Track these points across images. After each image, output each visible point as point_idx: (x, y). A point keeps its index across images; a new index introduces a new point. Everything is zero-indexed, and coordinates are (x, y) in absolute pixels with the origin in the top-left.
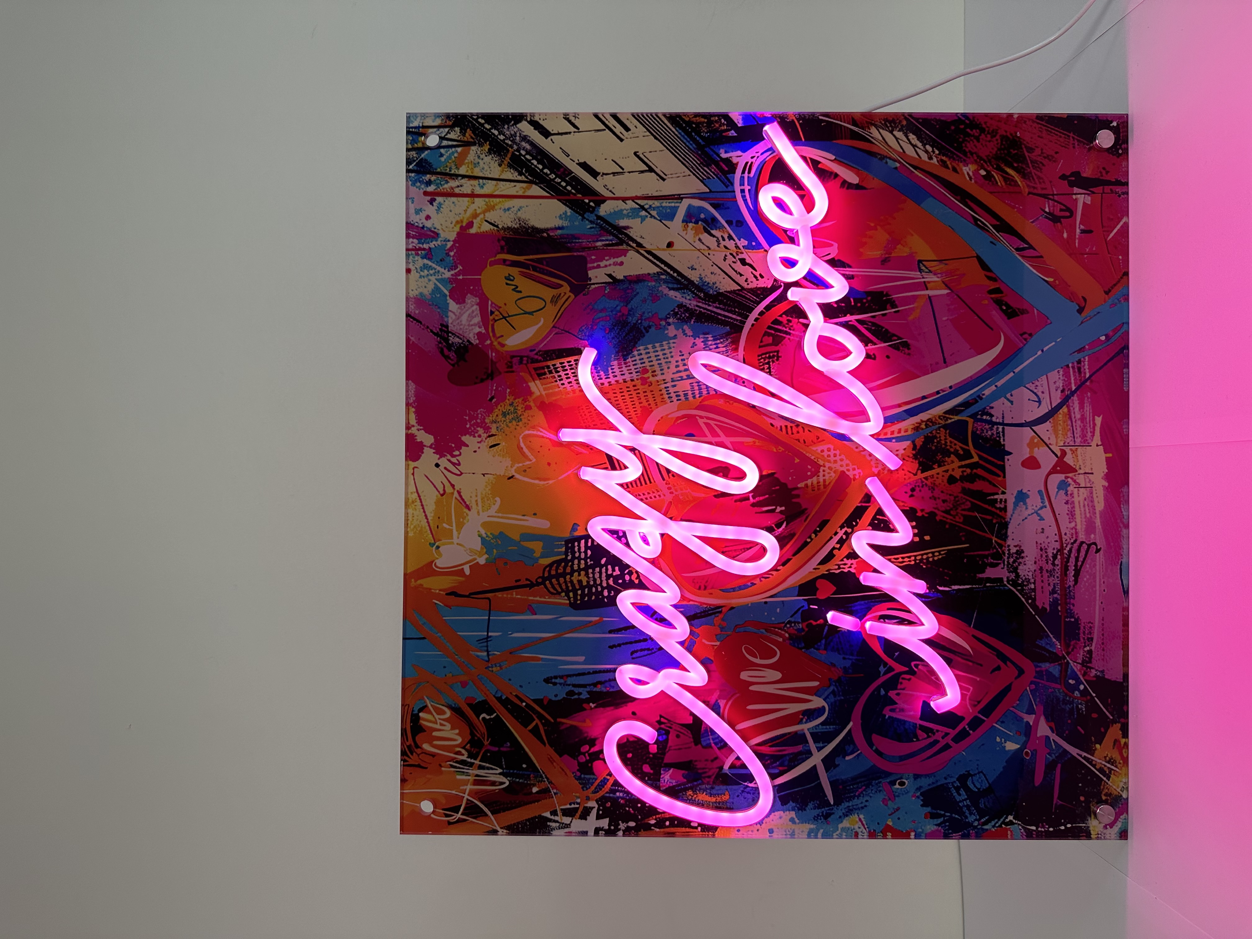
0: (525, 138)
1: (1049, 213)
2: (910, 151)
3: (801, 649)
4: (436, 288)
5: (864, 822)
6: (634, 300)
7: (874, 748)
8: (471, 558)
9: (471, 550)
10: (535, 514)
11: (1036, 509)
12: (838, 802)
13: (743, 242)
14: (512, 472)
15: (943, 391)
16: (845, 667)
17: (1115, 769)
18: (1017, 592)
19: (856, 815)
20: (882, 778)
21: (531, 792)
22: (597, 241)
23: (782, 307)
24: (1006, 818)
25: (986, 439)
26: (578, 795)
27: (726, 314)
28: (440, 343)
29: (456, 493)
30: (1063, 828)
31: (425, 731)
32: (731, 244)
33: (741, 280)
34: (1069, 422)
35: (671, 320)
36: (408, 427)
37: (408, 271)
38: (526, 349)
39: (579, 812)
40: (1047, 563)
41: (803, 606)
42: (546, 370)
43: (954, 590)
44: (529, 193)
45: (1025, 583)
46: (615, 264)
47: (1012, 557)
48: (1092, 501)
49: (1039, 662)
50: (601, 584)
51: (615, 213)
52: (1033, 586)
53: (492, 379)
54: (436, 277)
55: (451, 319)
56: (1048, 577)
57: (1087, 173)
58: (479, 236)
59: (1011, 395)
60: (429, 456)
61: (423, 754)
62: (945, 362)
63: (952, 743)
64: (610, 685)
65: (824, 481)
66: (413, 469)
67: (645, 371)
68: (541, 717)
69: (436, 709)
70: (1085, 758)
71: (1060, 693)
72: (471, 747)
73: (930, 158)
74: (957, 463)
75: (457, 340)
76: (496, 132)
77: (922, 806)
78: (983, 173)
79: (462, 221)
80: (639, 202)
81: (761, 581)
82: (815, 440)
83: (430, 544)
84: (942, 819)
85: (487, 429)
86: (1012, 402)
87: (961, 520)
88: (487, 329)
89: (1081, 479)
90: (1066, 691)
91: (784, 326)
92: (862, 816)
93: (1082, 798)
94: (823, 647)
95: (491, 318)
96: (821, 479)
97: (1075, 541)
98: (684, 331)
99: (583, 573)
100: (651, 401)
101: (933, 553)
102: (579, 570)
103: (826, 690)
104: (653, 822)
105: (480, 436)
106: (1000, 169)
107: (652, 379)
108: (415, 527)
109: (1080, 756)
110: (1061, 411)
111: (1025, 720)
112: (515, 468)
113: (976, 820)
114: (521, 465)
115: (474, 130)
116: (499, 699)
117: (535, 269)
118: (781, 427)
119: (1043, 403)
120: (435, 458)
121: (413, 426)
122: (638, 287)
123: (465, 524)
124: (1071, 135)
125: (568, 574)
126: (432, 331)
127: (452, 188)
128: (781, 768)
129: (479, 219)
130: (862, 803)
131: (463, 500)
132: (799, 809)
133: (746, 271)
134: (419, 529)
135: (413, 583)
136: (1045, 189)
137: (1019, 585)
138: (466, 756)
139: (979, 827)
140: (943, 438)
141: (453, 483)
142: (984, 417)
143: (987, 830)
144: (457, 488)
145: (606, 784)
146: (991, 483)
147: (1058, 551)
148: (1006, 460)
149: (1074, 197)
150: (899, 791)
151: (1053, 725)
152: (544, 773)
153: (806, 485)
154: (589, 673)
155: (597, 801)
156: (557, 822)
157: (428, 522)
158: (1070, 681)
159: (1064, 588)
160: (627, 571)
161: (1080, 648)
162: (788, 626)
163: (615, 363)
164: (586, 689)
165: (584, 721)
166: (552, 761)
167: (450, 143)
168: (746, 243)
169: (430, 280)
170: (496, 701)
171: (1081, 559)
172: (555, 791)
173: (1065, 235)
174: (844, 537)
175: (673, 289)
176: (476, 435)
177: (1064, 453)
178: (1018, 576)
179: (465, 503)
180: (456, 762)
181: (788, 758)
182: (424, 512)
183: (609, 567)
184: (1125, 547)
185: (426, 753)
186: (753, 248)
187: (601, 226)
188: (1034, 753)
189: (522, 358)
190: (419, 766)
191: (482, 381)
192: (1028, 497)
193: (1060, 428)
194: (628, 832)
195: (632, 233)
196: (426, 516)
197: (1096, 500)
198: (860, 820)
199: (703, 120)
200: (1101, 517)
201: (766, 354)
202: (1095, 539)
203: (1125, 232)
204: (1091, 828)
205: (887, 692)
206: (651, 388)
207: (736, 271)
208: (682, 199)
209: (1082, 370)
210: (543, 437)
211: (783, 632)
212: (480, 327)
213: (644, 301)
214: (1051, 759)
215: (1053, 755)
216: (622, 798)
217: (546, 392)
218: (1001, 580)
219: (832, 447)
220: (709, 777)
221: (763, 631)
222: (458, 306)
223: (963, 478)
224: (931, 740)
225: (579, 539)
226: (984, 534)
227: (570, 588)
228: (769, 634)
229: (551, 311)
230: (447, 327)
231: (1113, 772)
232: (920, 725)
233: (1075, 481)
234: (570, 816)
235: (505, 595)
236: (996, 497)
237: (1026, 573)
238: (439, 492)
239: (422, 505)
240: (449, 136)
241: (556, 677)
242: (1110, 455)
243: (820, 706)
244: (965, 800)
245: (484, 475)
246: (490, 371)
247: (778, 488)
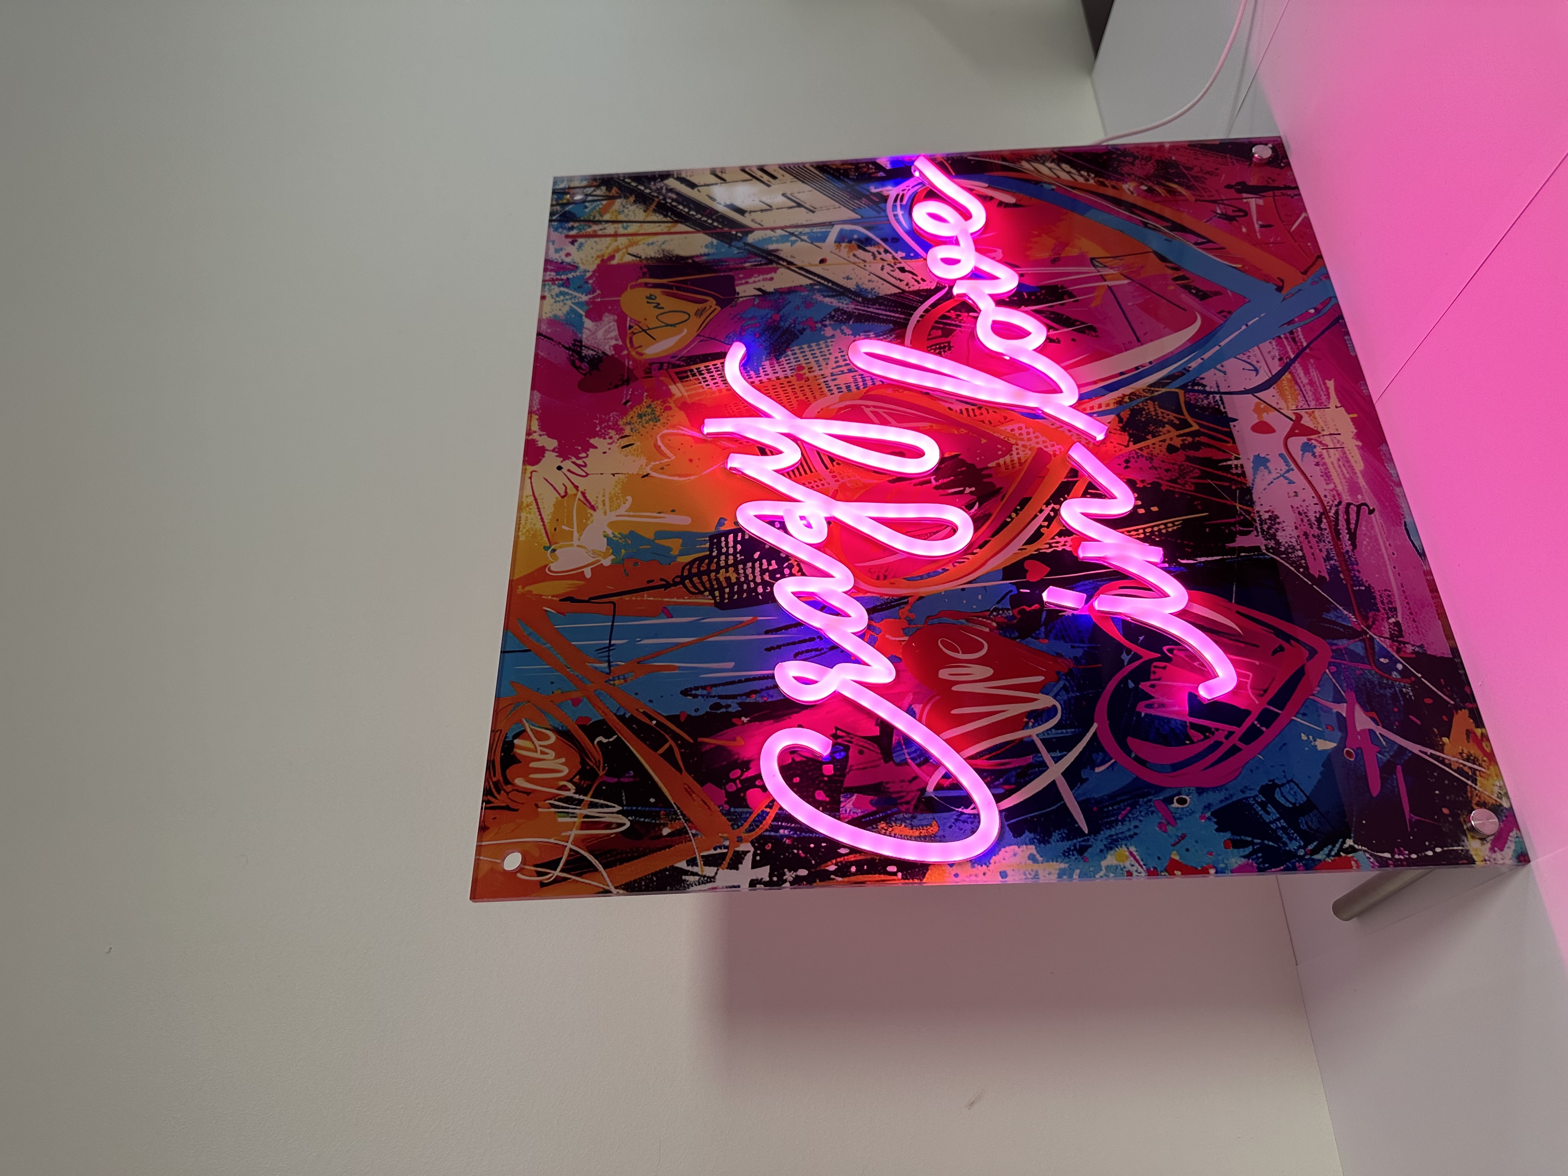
0: (671, 190)
1: (1222, 214)
2: (1064, 176)
3: (1015, 639)
4: (572, 310)
5: (1138, 857)
6: (787, 307)
7: (1133, 755)
8: (594, 560)
9: (594, 552)
10: (673, 511)
11: (1282, 472)
12: (1095, 830)
13: (900, 254)
14: (648, 470)
15: (1142, 366)
16: (1075, 658)
17: (1480, 768)
18: (1282, 561)
19: (1124, 848)
20: (1153, 794)
21: (661, 836)
22: (745, 262)
23: (950, 304)
24: (1344, 842)
25: (1203, 408)
26: (725, 835)
27: (888, 313)
28: (572, 355)
29: (579, 495)
30: (1430, 853)
31: (520, 762)
32: (888, 257)
33: (902, 285)
34: (1297, 387)
35: (827, 322)
36: (529, 433)
37: (543, 298)
38: (666, 357)
39: (728, 860)
40: (1312, 527)
41: (1011, 591)
42: (689, 373)
43: (1200, 562)
44: (673, 230)
45: (1290, 551)
46: (764, 280)
47: (1266, 523)
48: (1348, 462)
49: (1334, 639)
50: (754, 580)
51: (764, 239)
52: (1300, 553)
53: (628, 385)
54: (573, 301)
55: (585, 336)
56: (1317, 542)
57: (1253, 182)
58: (620, 266)
59: (1222, 366)
60: (551, 460)
61: (515, 792)
62: (1139, 341)
63: (1240, 745)
64: (768, 694)
65: (1019, 459)
66: (531, 473)
67: (801, 368)
68: (676, 737)
69: (536, 733)
70: (1432, 756)
71: (1372, 675)
72: (580, 779)
73: (1087, 180)
74: (1174, 433)
75: (591, 352)
76: (642, 188)
77: (1217, 830)
78: (1144, 188)
79: (603, 256)
80: (789, 230)
81: (954, 566)
82: (1003, 420)
83: (544, 547)
84: (1250, 849)
85: (619, 431)
86: (1225, 373)
87: (1193, 488)
88: (624, 341)
89: (1327, 440)
90: (1381, 673)
91: (953, 320)
92: (1133, 849)
93: (1446, 811)
94: (1043, 635)
95: (629, 331)
96: (1015, 457)
97: (1340, 503)
98: (842, 331)
99: (731, 569)
100: (809, 394)
101: (1165, 524)
102: (727, 567)
103: (1055, 685)
104: (832, 868)
105: (611, 438)
106: (1159, 184)
107: (808, 375)
108: (528, 531)
109: (1426, 753)
110: (1284, 377)
111: (1335, 711)
112: (650, 466)
113: (1300, 847)
114: (657, 463)
115: (620, 187)
116: (622, 718)
117: (678, 288)
118: (961, 410)
119: (1261, 371)
120: (558, 461)
121: (535, 432)
122: (790, 297)
123: (588, 525)
124: (1228, 155)
125: (713, 571)
126: (563, 346)
127: (595, 231)
128: (1007, 787)
129: (621, 253)
130: (1129, 830)
131: (587, 500)
132: (1040, 842)
133: (907, 277)
134: (532, 533)
135: (520, 590)
136: (1213, 196)
137: (1283, 553)
138: (573, 791)
139: (1307, 857)
140: (1152, 409)
141: (576, 484)
142: (1196, 388)
143: (1320, 861)
144: (581, 489)
145: (764, 818)
146: (1219, 449)
147: (1321, 514)
148: (1232, 427)
149: (1245, 201)
150: (1179, 811)
151: (1374, 715)
152: (679, 808)
153: (998, 465)
154: (740, 681)
155: (753, 843)
156: (696, 874)
157: (544, 525)
158: (1382, 660)
159: (1341, 554)
160: (786, 564)
161: (1383, 620)
162: (995, 613)
163: (767, 363)
164: (735, 701)
165: (734, 740)
166: (689, 792)
167: (595, 198)
168: (904, 255)
169: (565, 304)
170: (618, 721)
171: (1353, 521)
172: (694, 831)
173: (1244, 230)
174: (1052, 514)
175: (828, 296)
176: (607, 437)
177: (1299, 417)
178: (1278, 543)
179: (590, 503)
180: (559, 800)
181: (1014, 773)
182: (540, 515)
183: (764, 561)
184: (1403, 505)
185: (517, 791)
186: (912, 258)
187: (749, 252)
188: (1359, 751)
189: (662, 364)
190: (507, 808)
191: (617, 386)
192: (1268, 461)
193: (1287, 393)
194: (797, 882)
195: (782, 254)
196: (542, 519)
197: (1352, 461)
198: (1131, 853)
199: (850, 167)
200: (1363, 476)
201: (936, 345)
202: (1363, 498)
203: (1307, 223)
204: (1472, 852)
205: (1137, 684)
206: (808, 383)
207: (895, 278)
208: (833, 225)
209: (1297, 339)
210: (684, 435)
211: (989, 621)
212: (616, 340)
213: (798, 308)
214: (1385, 759)
215: (1386, 754)
216: (788, 837)
217: (689, 393)
218: (1258, 548)
219: (1023, 426)
220: (908, 803)
221: (964, 621)
222: (594, 323)
223: (1184, 447)
224: (1210, 742)
225: (726, 534)
226: (1224, 501)
227: (716, 586)
228: (971, 625)
229: (696, 323)
230: (581, 341)
231: (1478, 773)
232: (1190, 723)
233: (1320, 442)
234: (714, 866)
235: (633, 597)
236: (1229, 463)
237: (1288, 539)
238: (559, 494)
239: (538, 508)
240: (595, 193)
241: (696, 688)
242: (1355, 415)
243: (1049, 705)
244: (1278, 819)
245: (614, 475)
246: (625, 378)
247: (964, 469)
